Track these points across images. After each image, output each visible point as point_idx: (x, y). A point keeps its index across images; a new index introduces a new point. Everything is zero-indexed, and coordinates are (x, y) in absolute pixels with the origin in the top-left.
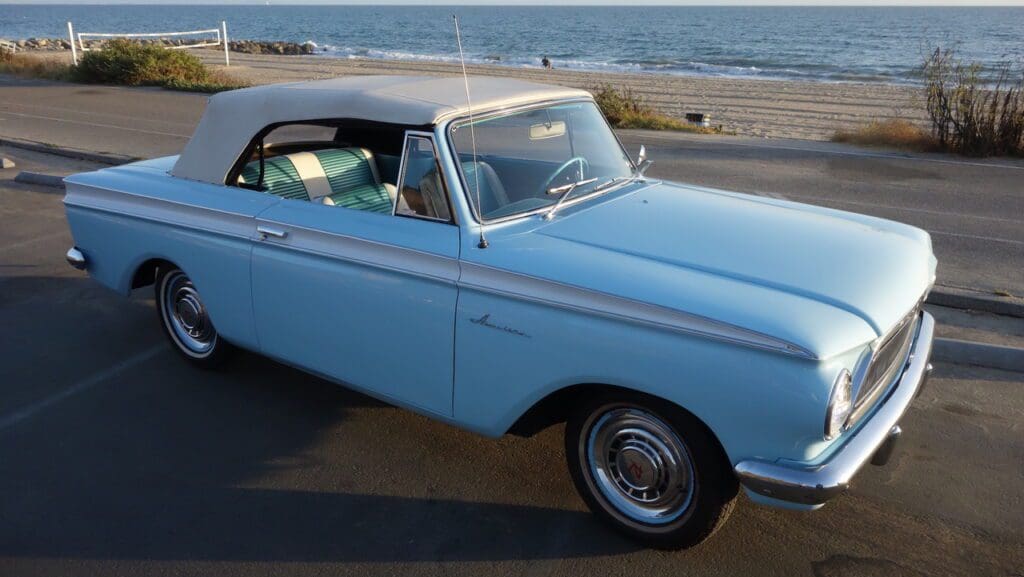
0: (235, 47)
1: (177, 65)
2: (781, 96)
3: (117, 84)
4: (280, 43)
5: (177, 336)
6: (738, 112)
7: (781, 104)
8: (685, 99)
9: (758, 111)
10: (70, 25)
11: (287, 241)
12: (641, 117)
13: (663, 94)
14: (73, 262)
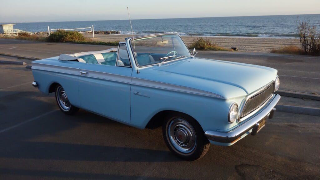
0: (97, 33)
1: (76, 36)
2: (264, 42)
3: (59, 42)
4: (110, 31)
5: (61, 106)
6: (249, 47)
7: (263, 45)
8: (232, 44)
9: (256, 47)
10: (48, 27)
11: (87, 75)
12: (212, 47)
13: (226, 43)
14: (33, 85)
